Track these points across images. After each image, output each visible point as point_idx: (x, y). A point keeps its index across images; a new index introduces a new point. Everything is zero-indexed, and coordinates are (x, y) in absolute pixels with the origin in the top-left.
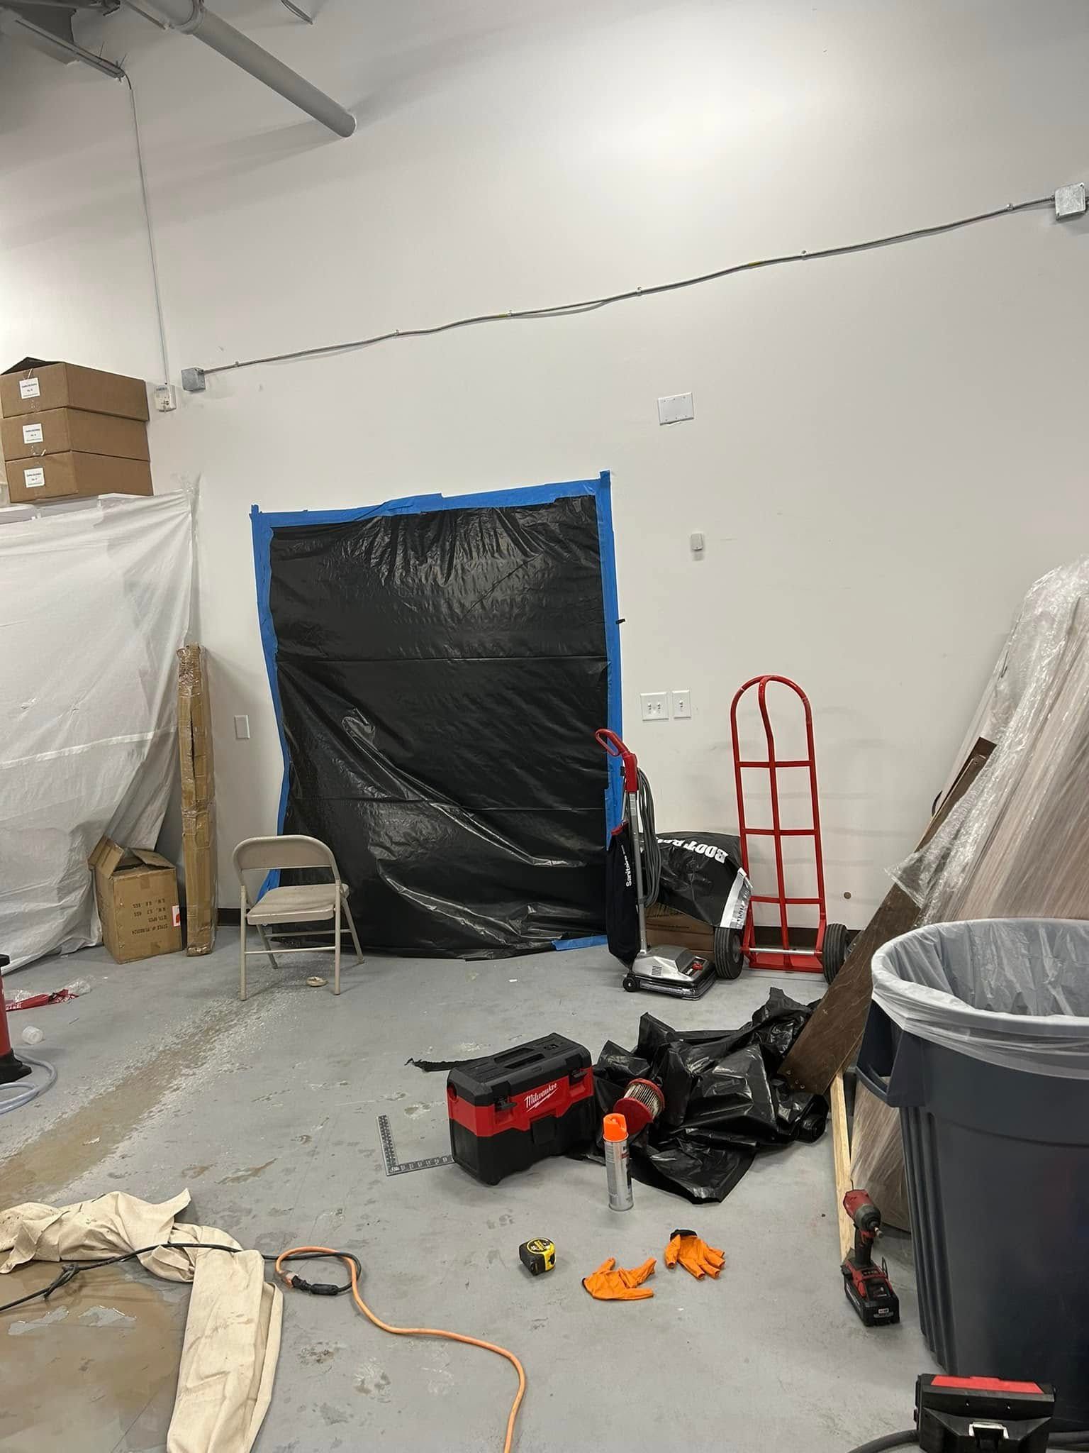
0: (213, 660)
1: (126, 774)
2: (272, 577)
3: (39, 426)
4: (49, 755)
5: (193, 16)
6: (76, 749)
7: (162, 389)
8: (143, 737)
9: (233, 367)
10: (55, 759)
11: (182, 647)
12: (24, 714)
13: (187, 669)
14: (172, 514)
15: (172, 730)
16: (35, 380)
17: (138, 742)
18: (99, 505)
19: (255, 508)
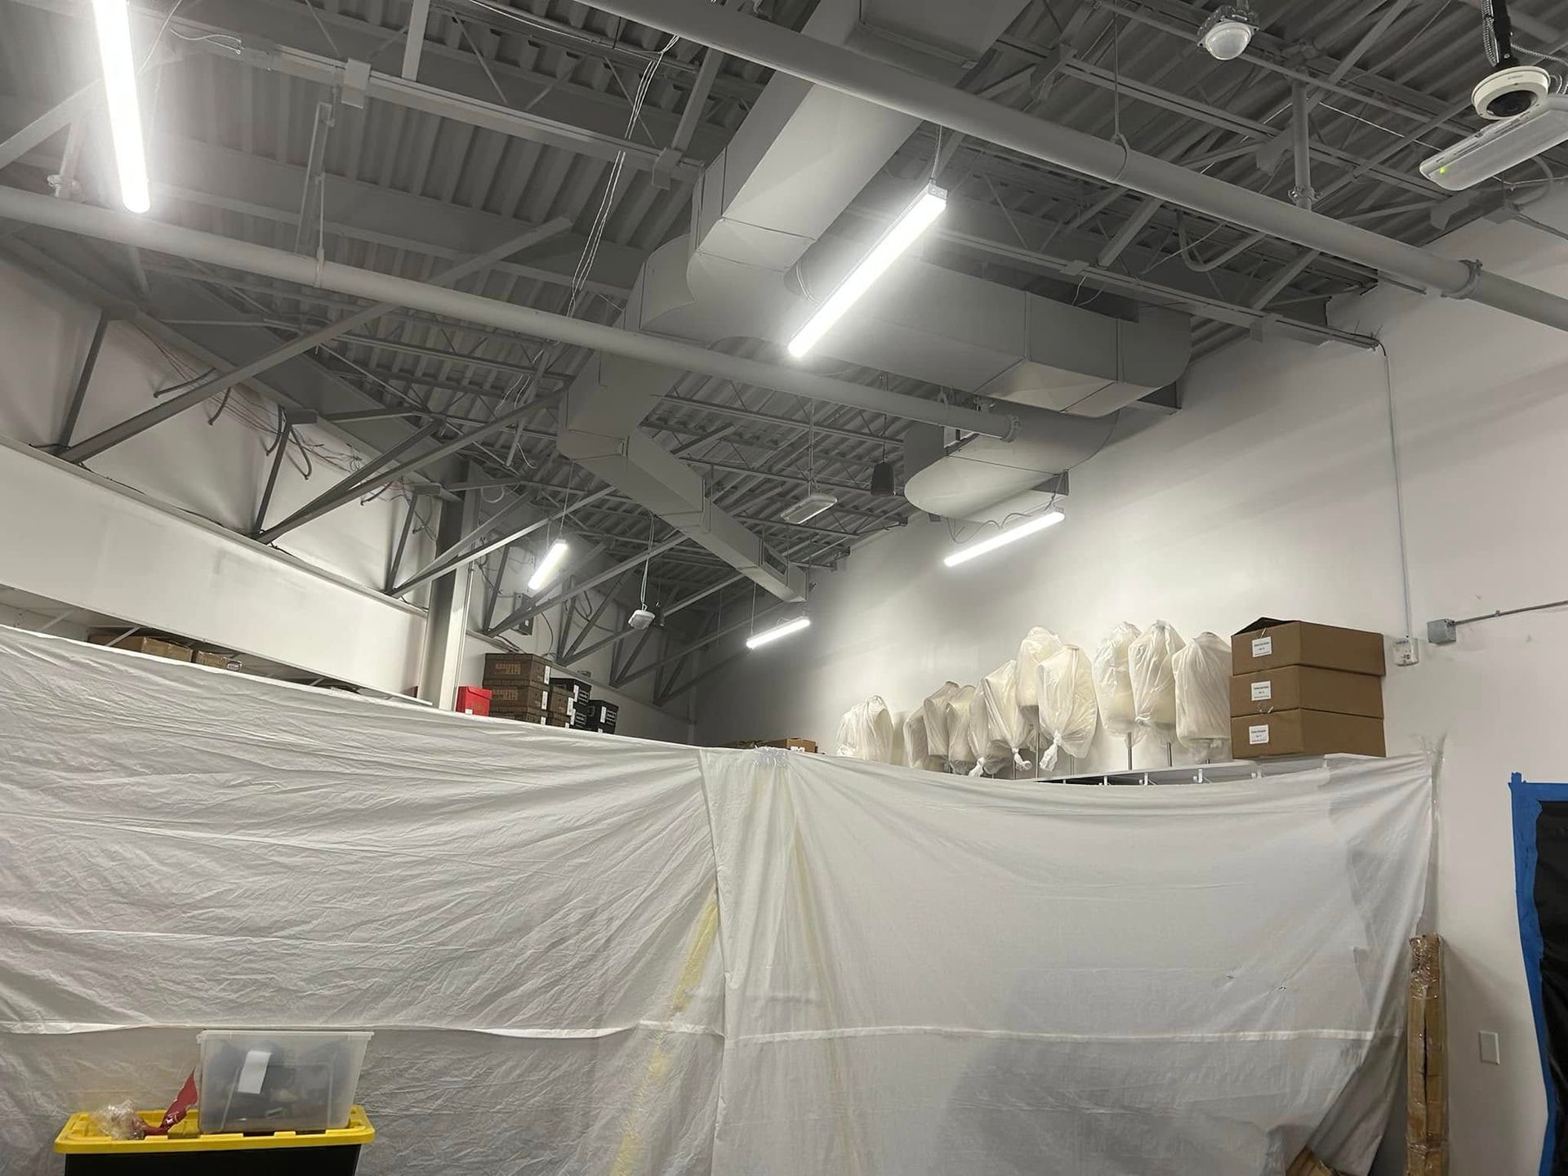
0: (1453, 956)
1: (1338, 1077)
2: (1539, 862)
3: (1268, 683)
4: (1253, 1035)
5: (1470, 280)
6: (1283, 1034)
7: (1402, 642)
8: (1360, 1035)
9: (1493, 616)
10: (1258, 1042)
11: (1413, 935)
12: (1229, 984)
13: (1421, 963)
14: (1406, 778)
15: (1397, 1034)
16: (1268, 639)
17: (1353, 1040)
18: (1325, 765)
19: (1516, 777)
